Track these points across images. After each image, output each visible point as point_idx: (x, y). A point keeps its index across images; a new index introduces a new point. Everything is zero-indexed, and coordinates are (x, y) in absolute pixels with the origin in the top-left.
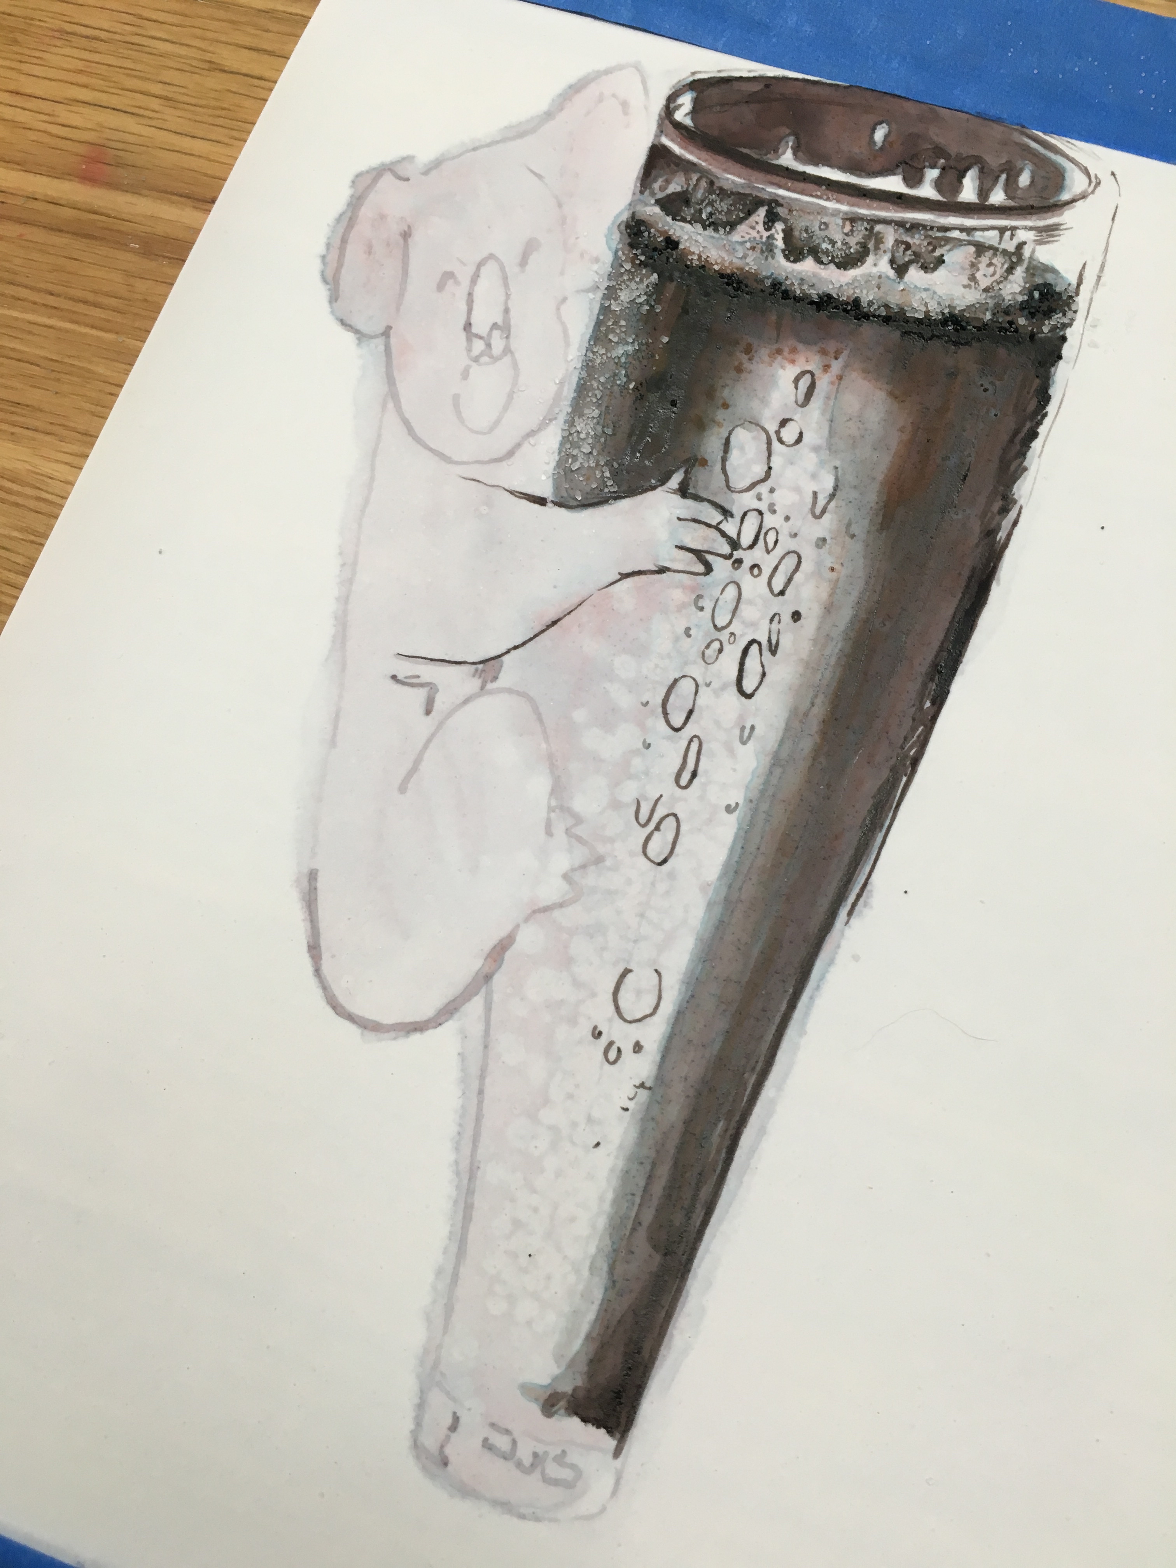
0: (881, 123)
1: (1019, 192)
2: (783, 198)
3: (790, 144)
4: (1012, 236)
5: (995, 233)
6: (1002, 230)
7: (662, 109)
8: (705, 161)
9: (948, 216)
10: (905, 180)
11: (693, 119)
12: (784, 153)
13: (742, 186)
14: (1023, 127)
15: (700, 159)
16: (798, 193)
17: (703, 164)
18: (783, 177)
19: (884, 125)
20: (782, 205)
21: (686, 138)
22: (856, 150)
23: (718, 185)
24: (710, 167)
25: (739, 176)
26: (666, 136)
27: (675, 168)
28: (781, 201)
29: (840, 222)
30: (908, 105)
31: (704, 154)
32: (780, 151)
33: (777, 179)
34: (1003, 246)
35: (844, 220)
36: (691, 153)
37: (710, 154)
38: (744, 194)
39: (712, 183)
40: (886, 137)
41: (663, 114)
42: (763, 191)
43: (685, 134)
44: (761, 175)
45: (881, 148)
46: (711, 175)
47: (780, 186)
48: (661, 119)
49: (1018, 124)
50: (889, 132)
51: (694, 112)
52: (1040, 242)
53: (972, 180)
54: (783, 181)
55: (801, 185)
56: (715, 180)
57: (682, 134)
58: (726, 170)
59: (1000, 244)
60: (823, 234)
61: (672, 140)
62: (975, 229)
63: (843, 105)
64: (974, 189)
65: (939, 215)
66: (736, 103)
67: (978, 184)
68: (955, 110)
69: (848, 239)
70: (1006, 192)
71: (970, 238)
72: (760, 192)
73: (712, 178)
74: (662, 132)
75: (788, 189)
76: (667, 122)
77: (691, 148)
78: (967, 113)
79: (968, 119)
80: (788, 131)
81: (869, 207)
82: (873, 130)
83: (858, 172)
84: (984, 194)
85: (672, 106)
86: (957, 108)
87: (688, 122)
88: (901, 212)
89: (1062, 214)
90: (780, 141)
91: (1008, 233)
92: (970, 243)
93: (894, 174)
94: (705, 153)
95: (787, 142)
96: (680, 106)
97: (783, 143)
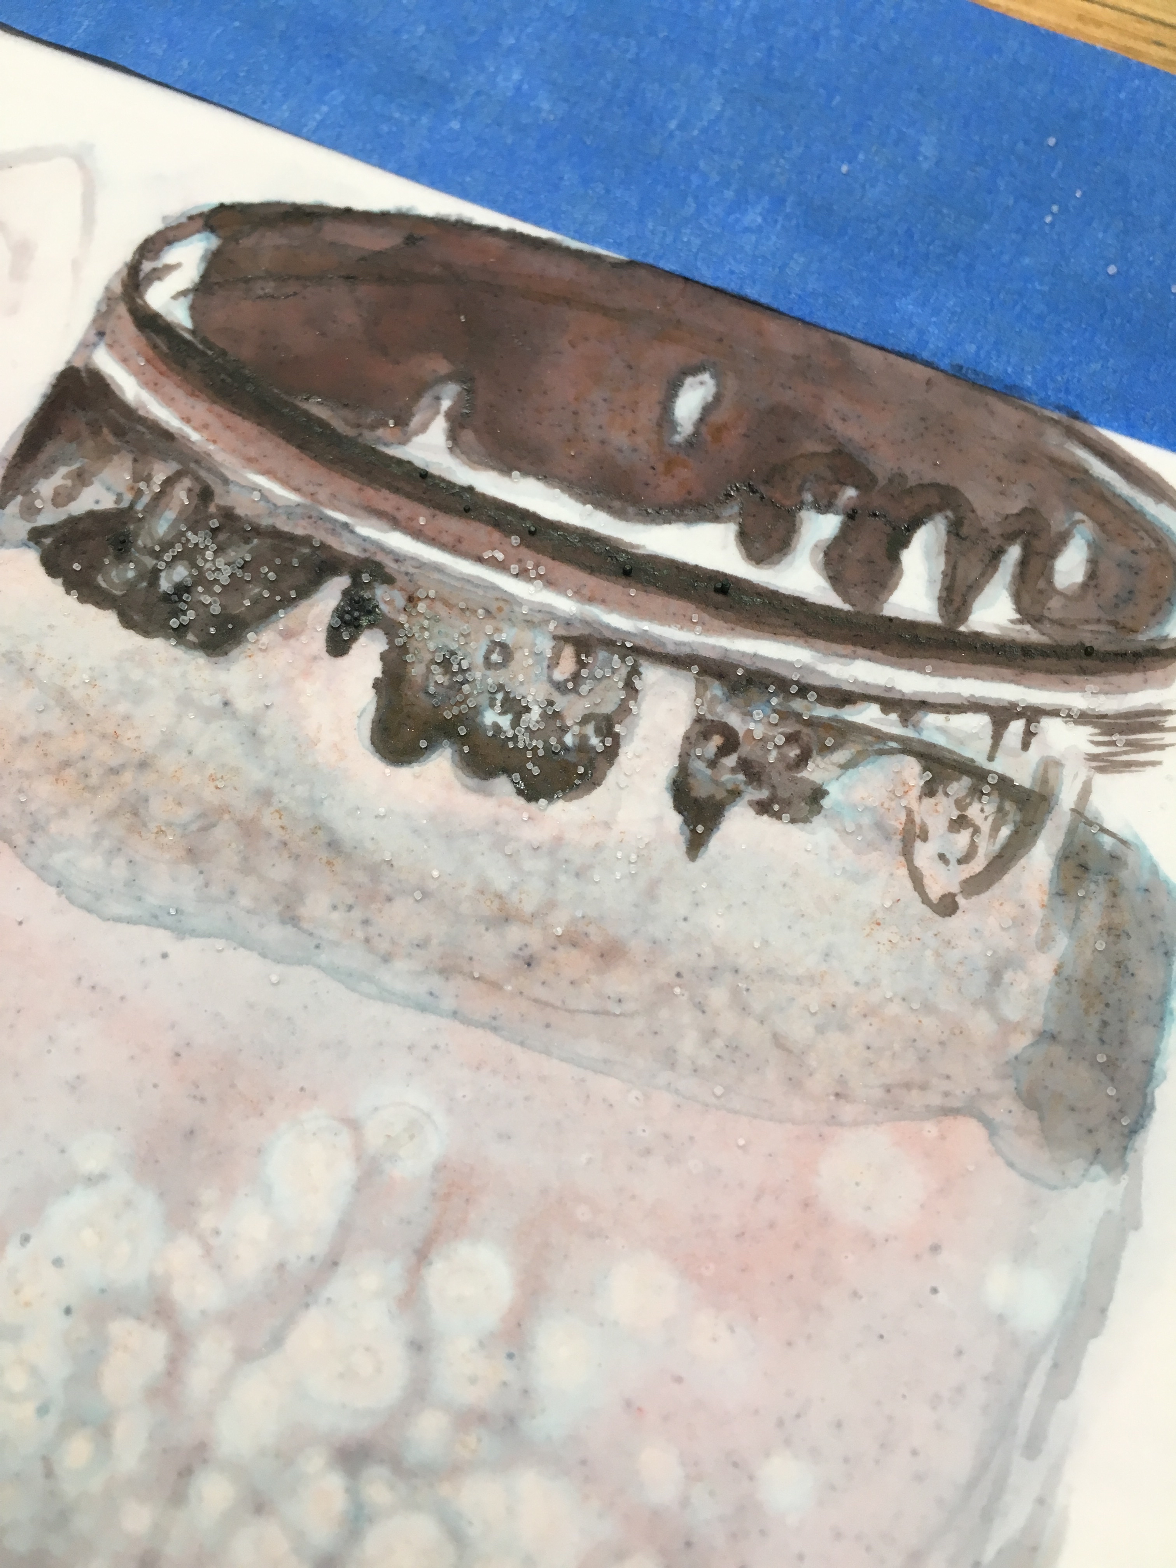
0: (695, 371)
1: (1055, 603)
2: (398, 558)
3: (446, 404)
4: (1028, 736)
5: (980, 722)
6: (1001, 716)
7: (118, 273)
8: (203, 427)
9: (854, 657)
10: (744, 537)
11: (193, 308)
12: (424, 427)
13: (290, 512)
14: (1076, 416)
15: (187, 420)
16: (443, 547)
17: (195, 436)
18: (409, 496)
19: (706, 377)
20: (389, 580)
21: (163, 357)
22: (619, 438)
23: (222, 503)
24: (211, 447)
25: (285, 482)
26: (110, 346)
27: (111, 439)
28: (391, 566)
29: (546, 645)
30: (773, 327)
31: (201, 409)
32: (416, 421)
33: (387, 500)
34: (1001, 766)
35: (561, 640)
36: (169, 402)
37: (218, 409)
38: (292, 538)
39: (205, 495)
40: (707, 410)
41: (118, 289)
42: (346, 535)
43: (164, 348)
44: (347, 486)
45: (691, 443)
46: (209, 470)
47: (396, 523)
48: (109, 299)
49: (1059, 408)
50: (718, 398)
52: (1104, 763)
53: (928, 555)
54: (407, 508)
55: (454, 525)
56: (217, 488)
57: (155, 347)
58: (250, 461)
59: (991, 758)
61: (124, 361)
62: (923, 705)
63: (604, 311)
64: (931, 581)
65: (827, 654)
66: (320, 278)
67: (942, 567)
68: (899, 354)
69: (561, 703)
70: (1017, 598)
71: (909, 733)
72: (333, 532)
73: (210, 480)
74: (101, 334)
75: (417, 534)
76: (122, 309)
77: (170, 387)
78: (927, 364)
79: (929, 382)
80: (443, 367)
81: (635, 610)
82: (673, 389)
83: (617, 504)
84: (957, 599)
85: (147, 266)
86: (903, 349)
88: (720, 633)
90: (418, 395)
91: (1017, 727)
92: (908, 748)
93: (716, 519)
94: (206, 405)
95: (438, 399)
96: (169, 268)
97: (426, 400)
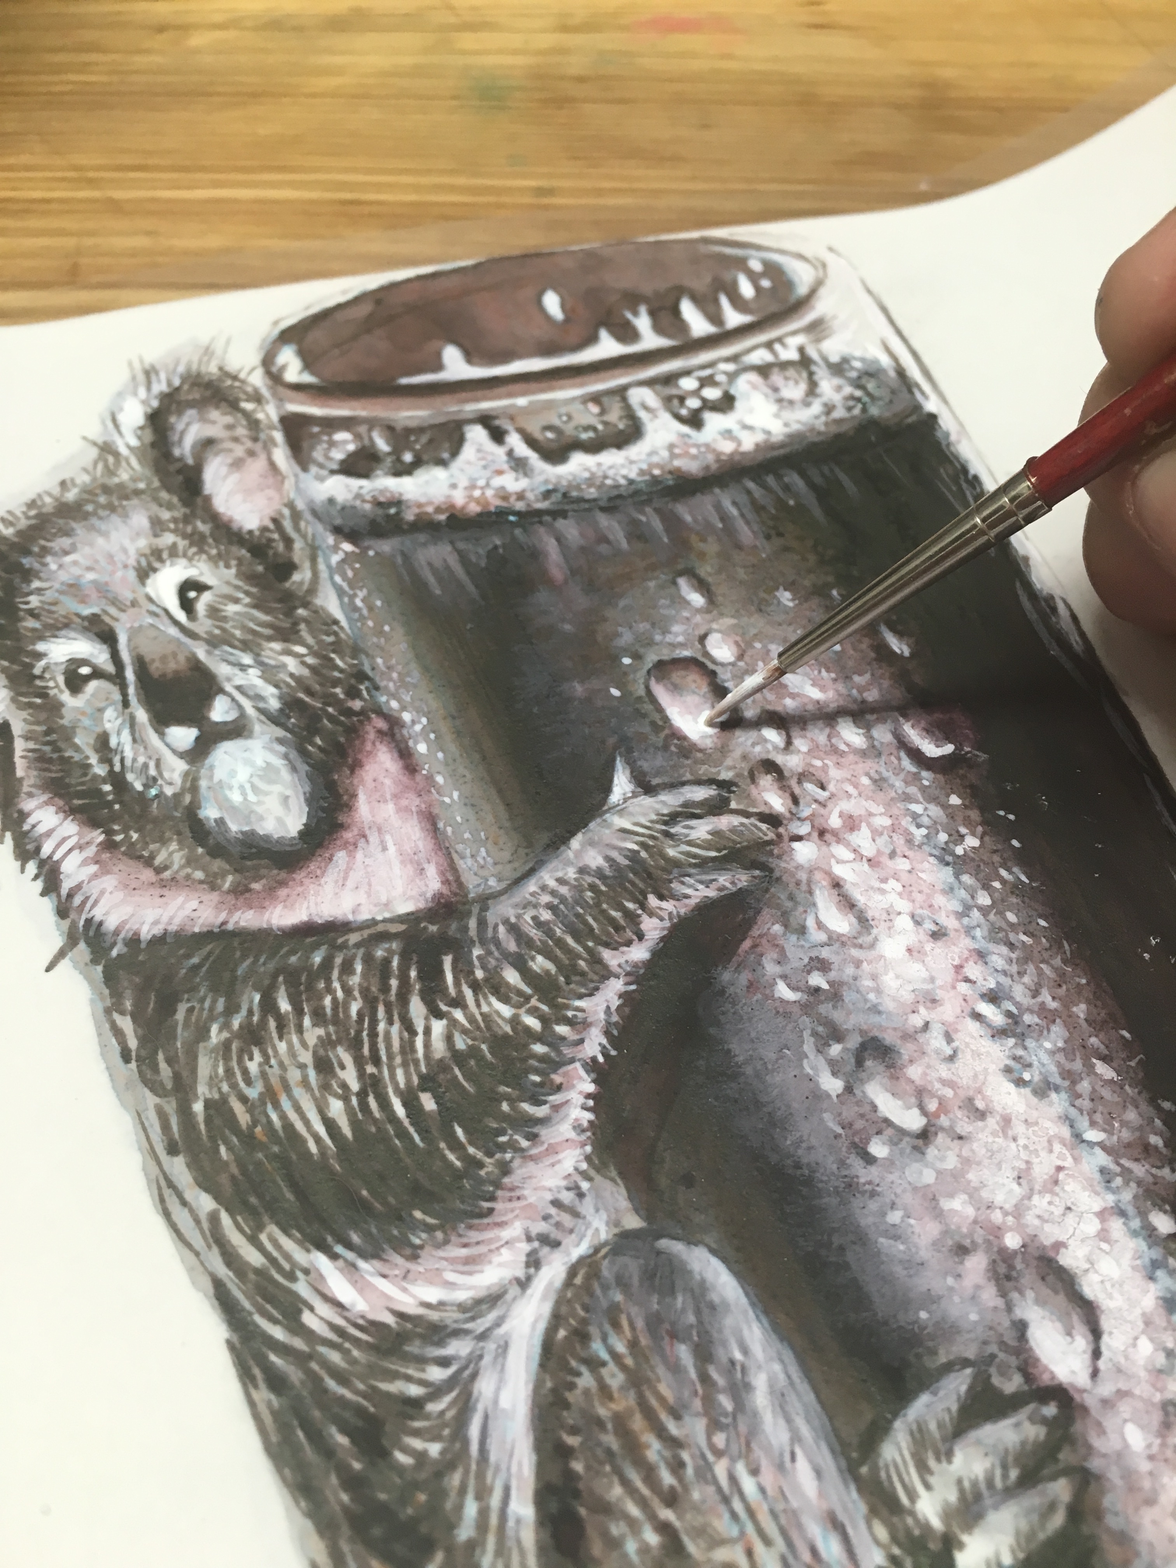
0: (542, 292)
2: (492, 409)
4: (784, 345)
5: (763, 351)
6: (769, 345)
7: (264, 377)
8: (364, 409)
9: (697, 354)
10: (618, 340)
11: (313, 373)
13: (430, 417)
15: (354, 410)
16: (505, 398)
17: (362, 413)
18: (474, 390)
19: (549, 292)
20: (497, 418)
21: (318, 395)
22: (539, 332)
23: (400, 427)
24: (374, 413)
25: (417, 409)
26: (292, 402)
27: (328, 430)
28: (493, 413)
29: (581, 407)
30: (558, 260)
31: (354, 403)
34: (783, 358)
35: (585, 403)
36: (339, 408)
38: (442, 424)
39: (389, 427)
40: (560, 304)
41: (270, 382)
42: (458, 412)
43: (314, 392)
45: (567, 320)
46: (382, 420)
47: (479, 400)
48: (272, 387)
50: (560, 297)
51: (308, 365)
52: (818, 340)
53: (691, 310)
54: (478, 393)
56: (393, 424)
57: (310, 394)
58: (399, 410)
59: (778, 358)
60: (572, 425)
61: (302, 403)
62: (738, 355)
63: (485, 289)
64: (701, 319)
66: (355, 337)
70: (738, 310)
71: (742, 365)
72: (454, 414)
73: (387, 422)
74: (281, 400)
75: (491, 399)
76: (281, 388)
77: (334, 403)
80: (440, 341)
82: (540, 303)
84: (716, 321)
85: (273, 369)
87: (308, 378)
89: (813, 308)
91: (777, 345)
92: (746, 369)
93: (601, 339)
94: (356, 400)
96: (284, 366)
